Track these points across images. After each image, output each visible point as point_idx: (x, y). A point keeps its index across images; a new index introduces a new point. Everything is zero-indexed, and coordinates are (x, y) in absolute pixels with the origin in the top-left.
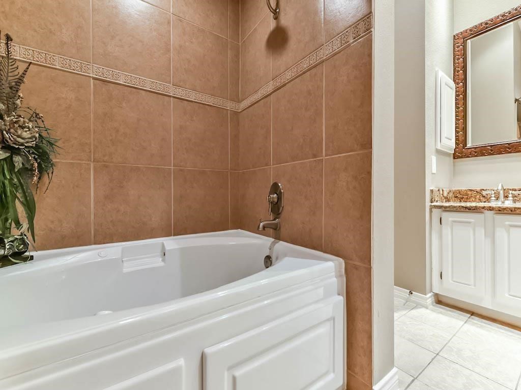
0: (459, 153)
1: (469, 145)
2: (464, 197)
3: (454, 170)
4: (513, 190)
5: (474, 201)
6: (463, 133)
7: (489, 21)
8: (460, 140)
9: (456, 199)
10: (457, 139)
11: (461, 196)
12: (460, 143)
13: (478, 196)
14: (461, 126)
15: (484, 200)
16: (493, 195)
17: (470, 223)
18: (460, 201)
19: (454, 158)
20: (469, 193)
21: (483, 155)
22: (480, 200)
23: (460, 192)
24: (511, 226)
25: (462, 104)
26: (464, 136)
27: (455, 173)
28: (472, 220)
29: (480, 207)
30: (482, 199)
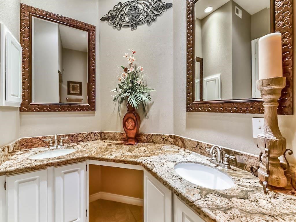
0: (25, 107)
1: (33, 102)
2: (30, 144)
3: (21, 121)
4: (63, 136)
5: (37, 147)
6: (29, 90)
7: (49, 13)
8: (26, 95)
9: (22, 147)
10: (23, 95)
11: (27, 144)
12: (26, 99)
13: (40, 143)
14: (27, 84)
15: (45, 145)
16: (51, 142)
17: (35, 179)
18: (26, 148)
19: (20, 111)
20: (34, 140)
21: (44, 111)
22: (41, 145)
23: (25, 140)
24: (66, 173)
25: (28, 66)
26: (29, 93)
27: (21, 124)
28: (38, 177)
29: (44, 165)
30: (43, 144)
